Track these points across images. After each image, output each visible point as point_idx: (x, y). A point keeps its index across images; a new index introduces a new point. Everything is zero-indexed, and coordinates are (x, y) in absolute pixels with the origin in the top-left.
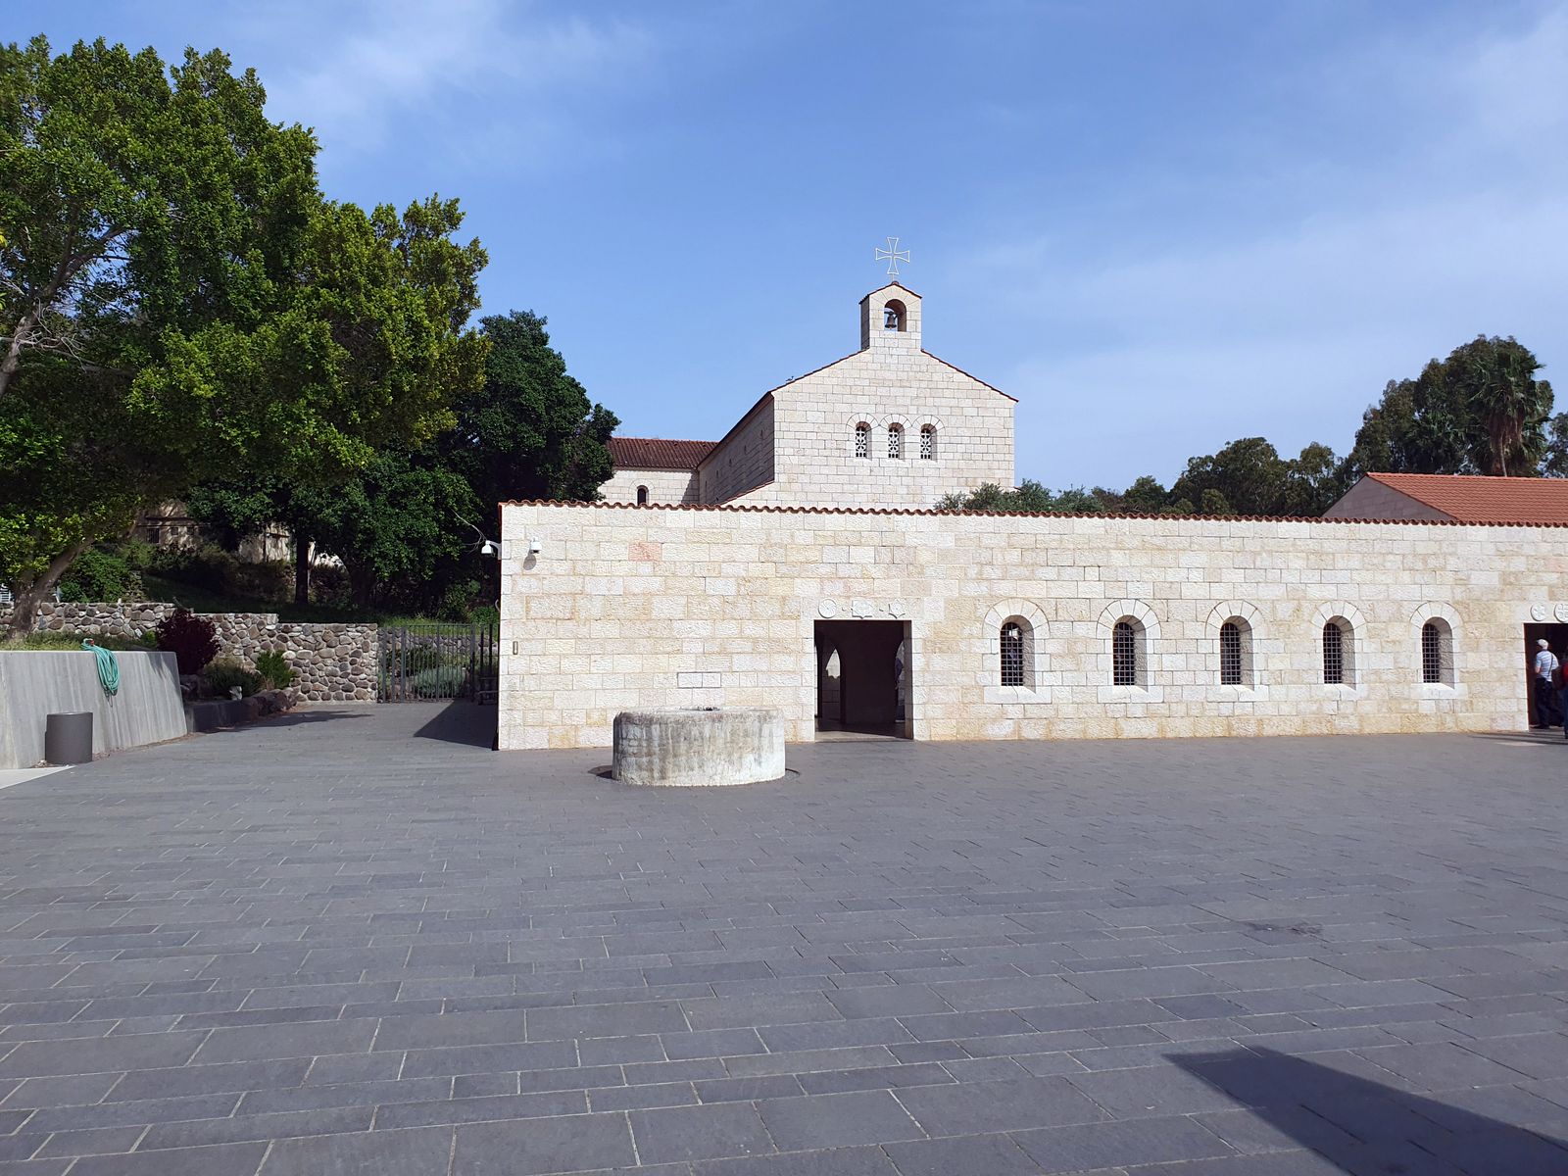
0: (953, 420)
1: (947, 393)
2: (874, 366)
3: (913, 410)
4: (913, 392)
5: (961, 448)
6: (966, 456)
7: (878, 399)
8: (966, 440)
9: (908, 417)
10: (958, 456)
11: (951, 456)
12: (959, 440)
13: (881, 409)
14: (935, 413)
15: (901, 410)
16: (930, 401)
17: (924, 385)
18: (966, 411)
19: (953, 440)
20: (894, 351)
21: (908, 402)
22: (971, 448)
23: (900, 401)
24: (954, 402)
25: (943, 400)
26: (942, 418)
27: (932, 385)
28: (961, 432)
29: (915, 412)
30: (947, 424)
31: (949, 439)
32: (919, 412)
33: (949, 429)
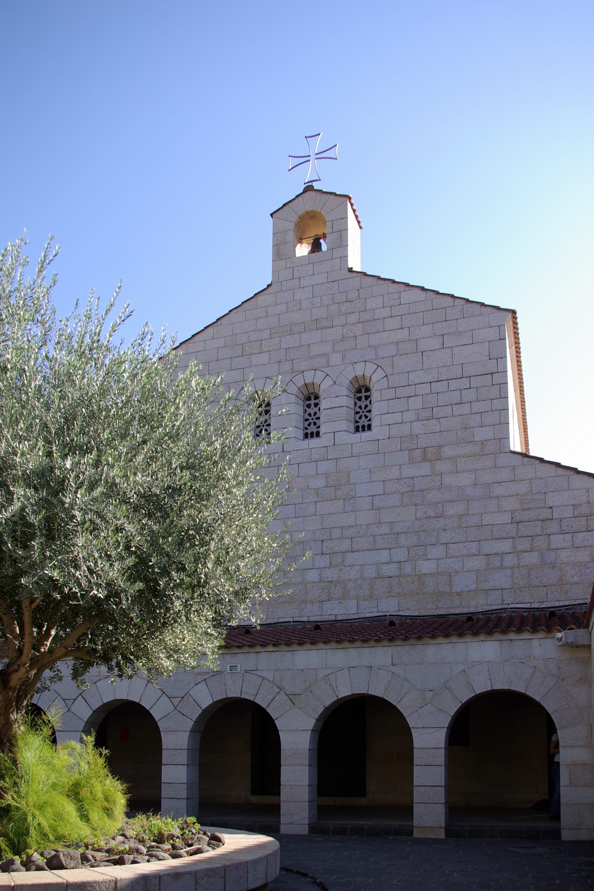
0: (400, 363)
1: (391, 323)
2: (277, 308)
3: (336, 359)
4: (337, 333)
5: (416, 403)
6: (423, 414)
7: (282, 355)
8: (425, 389)
9: (328, 371)
10: (409, 416)
11: (397, 417)
12: (410, 391)
13: (285, 367)
14: (369, 357)
15: (317, 363)
16: (363, 341)
17: (352, 319)
18: (422, 345)
19: (400, 392)
20: (307, 282)
21: (329, 348)
22: (432, 400)
23: (315, 350)
24: (401, 335)
26: (381, 363)
27: (366, 317)
28: (413, 378)
29: (339, 362)
30: (389, 371)
31: (391, 393)
32: (346, 361)
33: (391, 378)
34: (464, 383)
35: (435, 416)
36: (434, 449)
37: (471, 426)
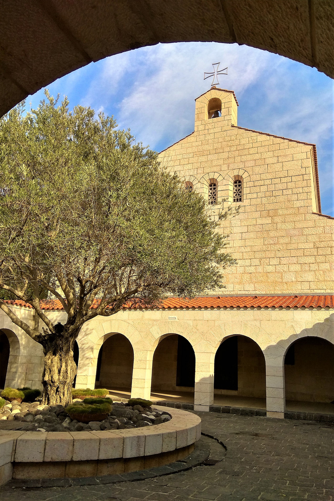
0: (257, 169)
1: (252, 151)
2: (197, 144)
3: (225, 167)
4: (225, 155)
6: (268, 194)
7: (199, 165)
8: (268, 182)
9: (221, 173)
10: (261, 195)
11: (255, 196)
12: (262, 183)
13: (200, 171)
14: (242, 166)
15: (215, 169)
16: (238, 159)
17: (234, 148)
18: (267, 161)
19: (256, 183)
20: (212, 131)
21: (221, 162)
22: (272, 187)
23: (215, 163)
24: (257, 156)
25: (249, 156)
26: (247, 169)
27: (240, 148)
28: (263, 177)
29: (226, 168)
30: (251, 173)
31: (251, 184)
32: (230, 169)
33: (251, 176)
34: (289, 179)
35: (274, 195)
36: (273, 211)
37: (292, 200)
